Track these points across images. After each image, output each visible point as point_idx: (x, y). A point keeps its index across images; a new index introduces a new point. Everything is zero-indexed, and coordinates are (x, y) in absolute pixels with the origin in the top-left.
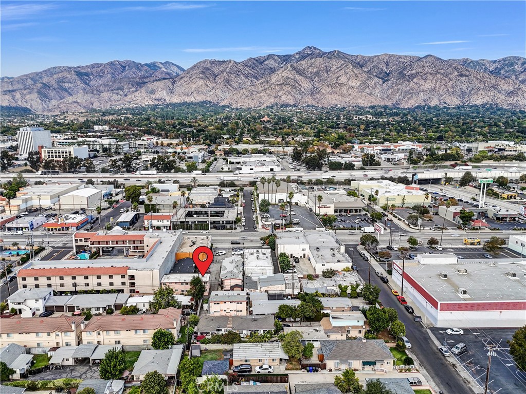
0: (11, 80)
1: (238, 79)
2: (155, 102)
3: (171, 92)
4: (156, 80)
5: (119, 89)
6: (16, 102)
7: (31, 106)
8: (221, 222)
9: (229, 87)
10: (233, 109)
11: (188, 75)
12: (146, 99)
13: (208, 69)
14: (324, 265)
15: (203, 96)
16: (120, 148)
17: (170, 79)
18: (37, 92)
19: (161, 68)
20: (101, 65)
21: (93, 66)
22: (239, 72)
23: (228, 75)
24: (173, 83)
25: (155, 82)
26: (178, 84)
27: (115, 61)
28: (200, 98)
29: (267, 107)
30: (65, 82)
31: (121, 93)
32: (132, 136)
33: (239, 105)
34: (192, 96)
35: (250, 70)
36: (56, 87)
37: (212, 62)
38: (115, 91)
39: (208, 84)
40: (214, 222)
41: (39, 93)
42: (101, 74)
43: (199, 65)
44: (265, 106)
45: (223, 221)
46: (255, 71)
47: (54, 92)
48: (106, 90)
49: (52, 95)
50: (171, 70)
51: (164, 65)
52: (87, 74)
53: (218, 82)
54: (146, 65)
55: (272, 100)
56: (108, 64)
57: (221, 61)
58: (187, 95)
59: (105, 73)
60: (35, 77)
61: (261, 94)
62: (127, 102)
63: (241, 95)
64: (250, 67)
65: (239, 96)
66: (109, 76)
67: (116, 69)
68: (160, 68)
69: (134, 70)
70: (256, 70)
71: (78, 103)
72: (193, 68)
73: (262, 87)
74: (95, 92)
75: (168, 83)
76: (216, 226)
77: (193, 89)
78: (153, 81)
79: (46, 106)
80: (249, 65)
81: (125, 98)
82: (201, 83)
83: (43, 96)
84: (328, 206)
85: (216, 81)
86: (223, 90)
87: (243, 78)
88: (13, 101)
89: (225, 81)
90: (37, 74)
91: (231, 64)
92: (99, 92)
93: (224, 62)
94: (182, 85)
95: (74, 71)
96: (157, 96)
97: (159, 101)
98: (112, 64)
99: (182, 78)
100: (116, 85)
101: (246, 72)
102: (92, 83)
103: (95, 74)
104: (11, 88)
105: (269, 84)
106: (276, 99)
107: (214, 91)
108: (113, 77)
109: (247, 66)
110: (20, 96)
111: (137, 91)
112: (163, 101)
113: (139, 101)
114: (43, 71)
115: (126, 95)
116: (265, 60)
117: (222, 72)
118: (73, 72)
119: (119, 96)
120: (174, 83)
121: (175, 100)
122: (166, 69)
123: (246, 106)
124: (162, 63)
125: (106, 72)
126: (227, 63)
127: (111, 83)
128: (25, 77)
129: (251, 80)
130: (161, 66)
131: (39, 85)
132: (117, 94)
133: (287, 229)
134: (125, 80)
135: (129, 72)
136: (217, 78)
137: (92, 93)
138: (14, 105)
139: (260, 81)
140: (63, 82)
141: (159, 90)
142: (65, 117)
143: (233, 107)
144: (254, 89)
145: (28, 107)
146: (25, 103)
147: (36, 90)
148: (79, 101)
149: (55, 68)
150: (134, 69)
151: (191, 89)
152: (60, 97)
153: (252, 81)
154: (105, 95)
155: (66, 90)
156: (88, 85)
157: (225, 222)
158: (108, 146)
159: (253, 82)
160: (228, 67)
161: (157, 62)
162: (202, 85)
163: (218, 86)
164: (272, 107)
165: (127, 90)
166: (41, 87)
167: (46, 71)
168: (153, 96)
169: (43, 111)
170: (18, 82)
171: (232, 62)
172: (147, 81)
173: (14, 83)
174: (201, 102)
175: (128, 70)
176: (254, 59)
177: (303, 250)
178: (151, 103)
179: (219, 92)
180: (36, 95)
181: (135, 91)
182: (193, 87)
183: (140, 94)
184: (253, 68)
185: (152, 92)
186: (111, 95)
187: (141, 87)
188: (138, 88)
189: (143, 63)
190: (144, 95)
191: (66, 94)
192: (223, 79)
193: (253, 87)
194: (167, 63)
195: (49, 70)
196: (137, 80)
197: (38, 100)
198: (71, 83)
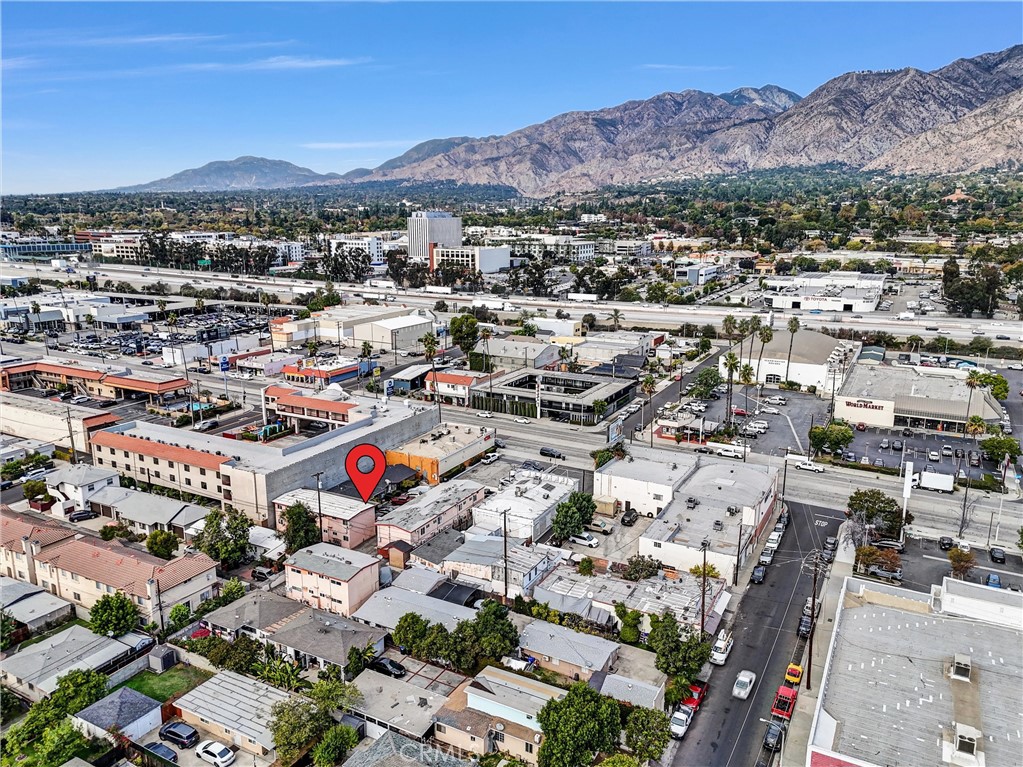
0: (498, 140)
1: (922, 109)
2: (725, 169)
3: (762, 146)
4: (735, 125)
5: (662, 146)
6: (499, 178)
7: (519, 184)
8: (564, 405)
9: (894, 128)
10: (894, 177)
11: (803, 110)
12: (708, 164)
13: (852, 92)
14: (659, 545)
15: (828, 152)
16: (574, 253)
17: (762, 120)
18: (531, 159)
19: (754, 100)
20: (640, 103)
21: (625, 108)
22: (924, 93)
23: (896, 104)
24: (768, 130)
25: (731, 130)
26: (778, 129)
27: (664, 95)
28: (820, 157)
29: (982, 170)
30: (575, 140)
31: (665, 153)
32: (634, 233)
33: (909, 168)
34: (802, 153)
35: (955, 86)
36: (560, 149)
37: (863, 78)
38: (654, 151)
39: (844, 125)
40: (550, 402)
41: (534, 160)
42: (637, 121)
43: (831, 85)
44: (978, 167)
45: (567, 404)
46: (968, 89)
47: (557, 158)
48: (640, 150)
49: (553, 162)
50: (774, 103)
51: (760, 94)
52: (613, 123)
53: (870, 120)
54: (723, 96)
55: (1000, 155)
56: (651, 101)
57: (884, 74)
58: (794, 151)
59: (645, 119)
60: (532, 134)
61: (973, 142)
62: (671, 170)
63: (919, 144)
64: (956, 80)
65: (915, 148)
66: (651, 123)
67: (663, 109)
68: (751, 100)
69: (697, 108)
70: (972, 86)
71: (589, 176)
72: (815, 95)
73: (977, 124)
74: (620, 155)
75: (759, 129)
76: (554, 412)
77: (808, 140)
78: (728, 128)
79: (540, 184)
80: (956, 75)
81: (670, 163)
82: (828, 125)
83: (540, 166)
84: (876, 403)
85: (865, 118)
86: (879, 137)
87: (934, 107)
88: (494, 175)
89: (886, 116)
90: (536, 128)
91: (908, 78)
92: (628, 154)
93: (893, 73)
94: (785, 131)
95: (594, 119)
96: (732, 157)
97: (732, 167)
98: (659, 101)
99: (789, 116)
100: (657, 140)
101: (944, 93)
102: (620, 138)
103: (627, 123)
104: (495, 155)
105: (998, 117)
106: (1012, 151)
107: (856, 139)
108: (656, 125)
109: (949, 79)
110: (505, 168)
111: (694, 148)
112: (741, 165)
113: (694, 168)
114: (546, 123)
115: (672, 158)
116: (1001, 61)
117: (883, 96)
118: (590, 121)
119: (660, 160)
120: (771, 128)
121: (767, 163)
122: (764, 101)
123: (929, 169)
124: (756, 91)
125: (646, 116)
126: (899, 76)
127: (650, 136)
128: (519, 135)
129: (953, 109)
130: (754, 95)
131: (536, 147)
132: (657, 156)
133: (710, 444)
134: (676, 128)
135: (688, 113)
136: (868, 112)
137: (615, 157)
138: (494, 183)
139: (978, 111)
140: (572, 139)
141: (737, 145)
142: (559, 201)
143: (896, 172)
144: (956, 131)
145: (515, 185)
146: (510, 179)
147: (529, 156)
148: (591, 173)
149: (565, 115)
150: (698, 106)
151: (805, 137)
152: (564, 167)
153: (955, 113)
154: (636, 160)
155: (575, 153)
156: (612, 142)
157: (571, 406)
158: (553, 249)
159: (959, 113)
160: (898, 85)
161: (747, 89)
162: (830, 129)
163: (868, 129)
164: (994, 171)
165: (675, 148)
166: (538, 151)
167: (550, 122)
168: (723, 157)
169: (534, 193)
170: (507, 144)
171: (912, 73)
172: (718, 127)
173: (501, 145)
174: (820, 165)
175: (686, 108)
176: (971, 61)
177: (658, 497)
178: (717, 171)
179: (867, 142)
180: (528, 164)
181: (690, 149)
182: (810, 133)
183: (699, 154)
184: (964, 83)
185: (724, 149)
186: (647, 158)
187: (702, 141)
188: (698, 144)
189: (717, 94)
190: (706, 155)
191: (573, 160)
192: (881, 112)
193: (954, 125)
194: (766, 88)
195: (555, 120)
196: (699, 126)
197: (530, 172)
198: (584, 140)
